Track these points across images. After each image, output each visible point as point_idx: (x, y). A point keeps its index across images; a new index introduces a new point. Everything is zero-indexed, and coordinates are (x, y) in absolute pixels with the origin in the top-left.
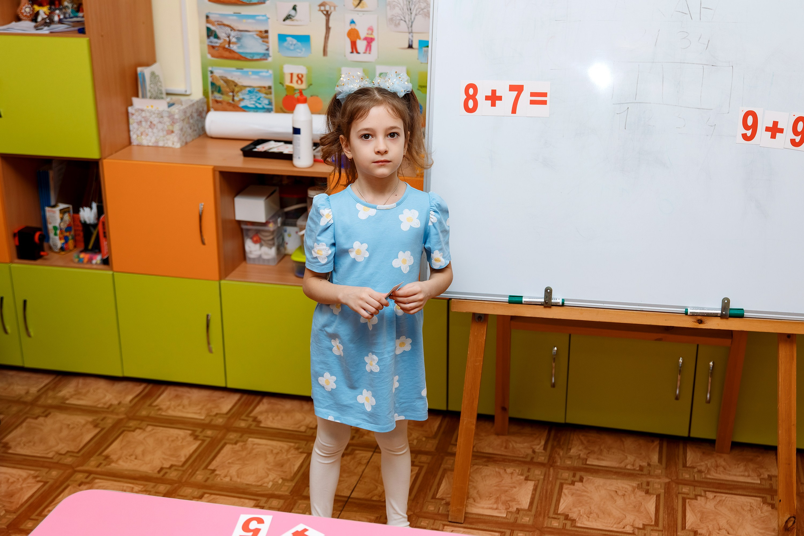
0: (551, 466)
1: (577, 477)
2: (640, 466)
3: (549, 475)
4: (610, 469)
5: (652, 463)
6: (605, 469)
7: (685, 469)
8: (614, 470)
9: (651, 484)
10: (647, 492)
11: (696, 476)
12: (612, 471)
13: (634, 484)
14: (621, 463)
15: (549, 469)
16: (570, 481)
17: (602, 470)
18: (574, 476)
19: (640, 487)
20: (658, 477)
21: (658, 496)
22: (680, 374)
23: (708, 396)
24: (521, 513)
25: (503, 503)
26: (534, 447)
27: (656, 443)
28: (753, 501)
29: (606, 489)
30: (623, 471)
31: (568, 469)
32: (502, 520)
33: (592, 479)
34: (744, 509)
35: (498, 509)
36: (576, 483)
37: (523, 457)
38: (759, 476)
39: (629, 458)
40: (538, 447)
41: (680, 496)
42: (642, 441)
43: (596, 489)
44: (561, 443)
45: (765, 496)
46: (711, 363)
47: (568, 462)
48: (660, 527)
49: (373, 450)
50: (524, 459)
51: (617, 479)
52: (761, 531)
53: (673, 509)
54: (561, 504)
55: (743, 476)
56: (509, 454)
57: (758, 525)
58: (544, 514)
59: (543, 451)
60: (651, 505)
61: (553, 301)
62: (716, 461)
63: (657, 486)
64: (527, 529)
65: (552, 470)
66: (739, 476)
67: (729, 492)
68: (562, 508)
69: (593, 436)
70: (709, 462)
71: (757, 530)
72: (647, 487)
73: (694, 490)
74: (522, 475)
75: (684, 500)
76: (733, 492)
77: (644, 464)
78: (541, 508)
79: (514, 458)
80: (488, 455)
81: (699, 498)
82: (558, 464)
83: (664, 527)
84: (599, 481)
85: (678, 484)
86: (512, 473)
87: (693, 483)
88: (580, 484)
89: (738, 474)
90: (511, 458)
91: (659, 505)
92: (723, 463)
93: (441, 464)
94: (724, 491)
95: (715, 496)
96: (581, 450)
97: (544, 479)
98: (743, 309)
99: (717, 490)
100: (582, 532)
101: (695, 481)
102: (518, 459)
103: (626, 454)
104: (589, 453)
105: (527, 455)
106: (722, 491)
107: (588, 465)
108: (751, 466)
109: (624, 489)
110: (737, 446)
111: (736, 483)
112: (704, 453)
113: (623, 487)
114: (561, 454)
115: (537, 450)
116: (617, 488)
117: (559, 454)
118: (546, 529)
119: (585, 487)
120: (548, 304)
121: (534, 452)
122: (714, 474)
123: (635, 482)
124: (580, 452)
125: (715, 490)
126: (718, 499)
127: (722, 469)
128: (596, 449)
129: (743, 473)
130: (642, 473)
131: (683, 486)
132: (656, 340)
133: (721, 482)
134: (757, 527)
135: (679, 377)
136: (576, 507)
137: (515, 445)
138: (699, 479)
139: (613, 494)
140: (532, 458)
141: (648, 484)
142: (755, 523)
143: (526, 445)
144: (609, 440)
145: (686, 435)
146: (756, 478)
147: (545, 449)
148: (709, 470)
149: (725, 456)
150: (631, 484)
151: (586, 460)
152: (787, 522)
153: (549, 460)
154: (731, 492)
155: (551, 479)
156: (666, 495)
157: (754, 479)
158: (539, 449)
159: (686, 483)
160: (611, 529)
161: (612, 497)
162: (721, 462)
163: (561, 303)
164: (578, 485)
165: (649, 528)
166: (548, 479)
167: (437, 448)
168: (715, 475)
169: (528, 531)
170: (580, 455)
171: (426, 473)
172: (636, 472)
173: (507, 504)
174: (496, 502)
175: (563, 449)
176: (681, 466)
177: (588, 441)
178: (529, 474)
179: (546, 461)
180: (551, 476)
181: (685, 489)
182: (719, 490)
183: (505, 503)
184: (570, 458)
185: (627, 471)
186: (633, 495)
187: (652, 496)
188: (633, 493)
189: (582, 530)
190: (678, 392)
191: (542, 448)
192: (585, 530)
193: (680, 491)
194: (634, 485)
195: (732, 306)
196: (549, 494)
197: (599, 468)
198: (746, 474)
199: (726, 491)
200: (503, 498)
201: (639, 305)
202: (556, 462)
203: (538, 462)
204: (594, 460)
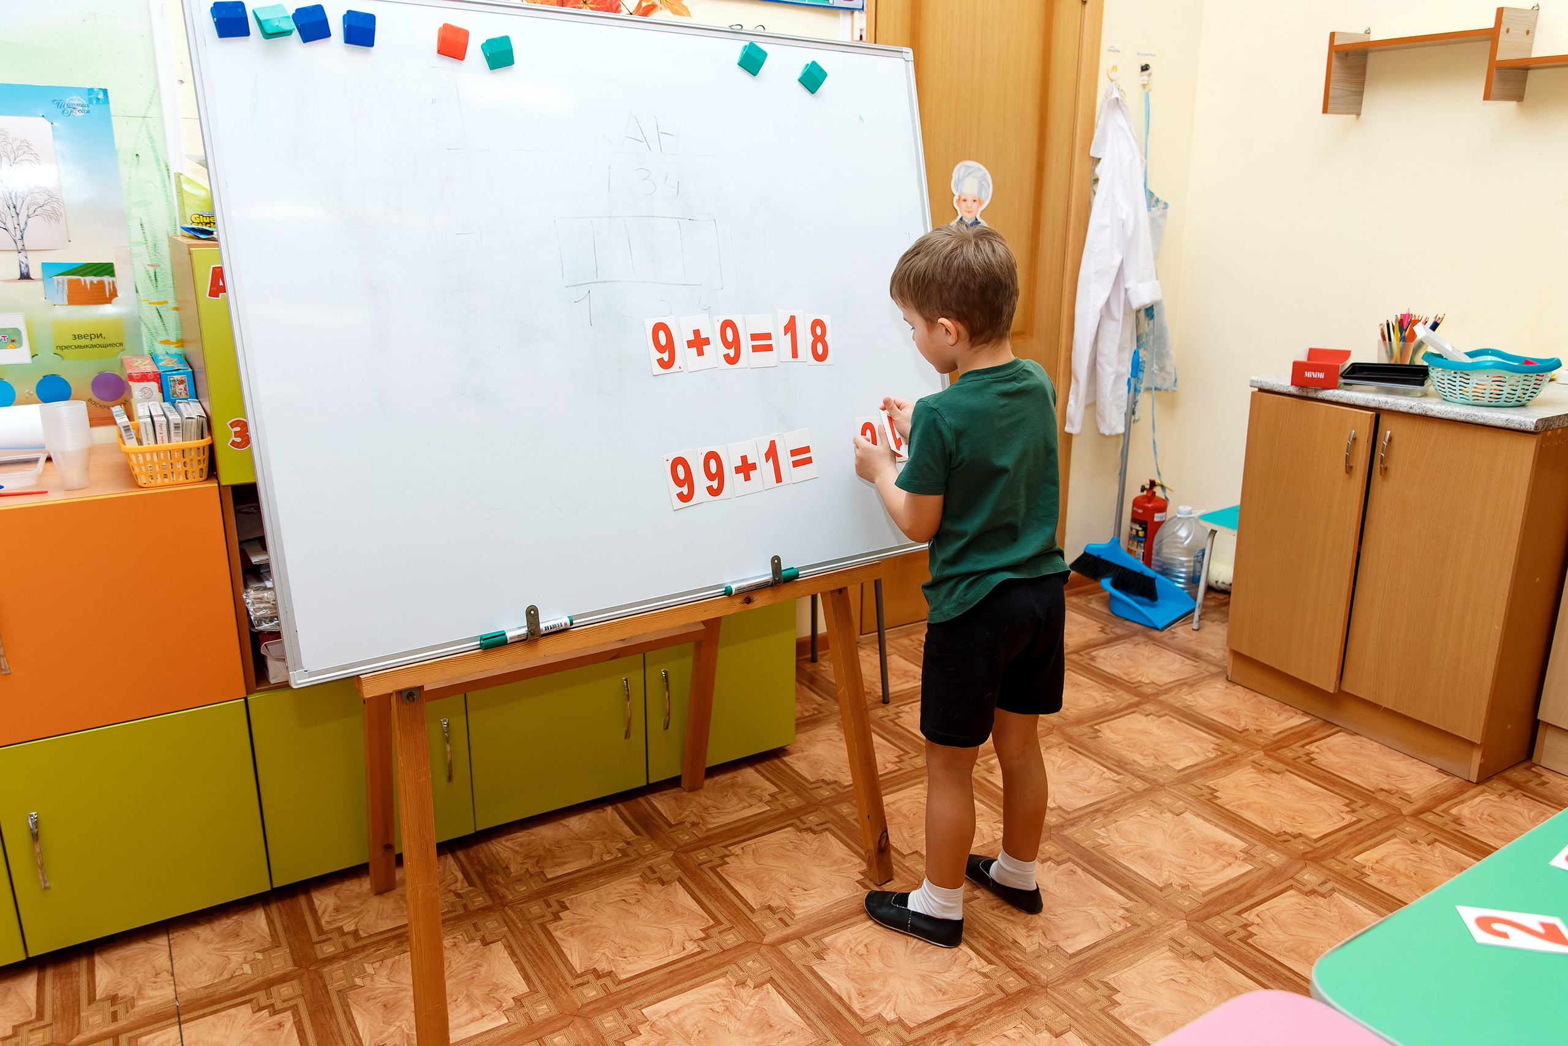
0: (504, 906)
1: (556, 907)
2: (618, 850)
3: (512, 920)
4: (586, 872)
5: (629, 840)
6: (579, 874)
7: (673, 829)
8: (593, 871)
9: (656, 869)
10: (663, 882)
11: (695, 832)
12: (591, 874)
13: (635, 879)
14: (591, 857)
15: (503, 910)
16: (550, 916)
17: (577, 878)
18: (549, 905)
19: (645, 879)
20: (655, 855)
21: (682, 881)
24: (525, 1002)
25: (484, 1002)
26: (453, 887)
27: (610, 811)
28: (787, 835)
29: (609, 904)
30: (605, 867)
31: (531, 897)
32: (507, 1030)
33: (576, 898)
34: (788, 850)
35: (486, 1015)
36: (560, 915)
37: (449, 912)
38: (761, 800)
39: (597, 845)
40: (459, 885)
41: (705, 868)
42: (590, 815)
43: (596, 910)
44: (490, 866)
45: (791, 822)
46: (664, 673)
47: (523, 888)
48: (727, 924)
49: (176, 1019)
50: (450, 915)
51: (608, 882)
52: (834, 868)
53: (715, 890)
54: (569, 958)
55: (744, 808)
58: (561, 985)
59: (472, 888)
60: (683, 898)
62: (701, 804)
63: (666, 869)
64: (559, 1025)
65: (509, 912)
66: (741, 810)
68: (577, 962)
70: (691, 808)
72: (655, 876)
73: (713, 852)
74: (472, 940)
75: (713, 869)
76: (756, 834)
77: (621, 845)
78: (548, 979)
80: (394, 933)
81: (728, 859)
82: (511, 897)
83: (730, 921)
84: (588, 896)
85: (686, 852)
86: (455, 945)
87: (703, 844)
88: (567, 913)
89: (737, 808)
91: (693, 892)
92: (709, 802)
93: (325, 986)
94: (745, 837)
95: (743, 848)
96: (523, 863)
97: (511, 932)
99: (736, 839)
100: (638, 985)
101: (700, 840)
103: (587, 842)
104: (539, 863)
105: (453, 905)
106: (742, 838)
107: (552, 879)
108: (740, 792)
109: (630, 891)
111: (745, 822)
112: (676, 800)
113: (626, 890)
114: (500, 880)
115: (461, 892)
116: (621, 895)
117: (498, 883)
118: (586, 1009)
119: (578, 915)
121: (459, 895)
122: (714, 821)
123: (633, 876)
124: (525, 866)
125: (734, 841)
126: (749, 850)
127: (715, 810)
128: (541, 853)
129: (741, 806)
130: (630, 858)
131: (694, 853)
133: (731, 827)
136: (594, 951)
138: (704, 835)
139: (623, 905)
140: (465, 906)
141: (652, 870)
142: (817, 861)
144: (546, 832)
145: (644, 782)
146: (760, 804)
147: (471, 883)
148: (702, 818)
150: (632, 880)
151: (543, 872)
152: (880, 841)
153: (491, 896)
154: (752, 835)
155: (520, 925)
156: (689, 875)
157: (759, 808)
158: (462, 888)
159: (695, 847)
160: (671, 959)
161: (627, 911)
164: (566, 916)
165: (714, 932)
166: (518, 928)
167: (295, 963)
168: (717, 820)
169: (563, 1027)
170: (527, 870)
171: (311, 1015)
172: (623, 861)
173: (492, 1000)
174: (473, 1006)
175: (497, 874)
176: (665, 827)
178: (482, 933)
179: (489, 902)
180: (517, 921)
181: (702, 856)
182: (739, 839)
183: (488, 998)
184: (518, 880)
185: (608, 865)
186: (648, 895)
187: (675, 885)
188: (645, 892)
189: (635, 982)
191: (466, 884)
192: (639, 980)
193: (698, 862)
194: (638, 879)
195: (784, 566)
196: (539, 949)
198: (746, 804)
199: (748, 836)
200: (478, 992)
202: (504, 897)
203: (479, 909)
204: (554, 870)
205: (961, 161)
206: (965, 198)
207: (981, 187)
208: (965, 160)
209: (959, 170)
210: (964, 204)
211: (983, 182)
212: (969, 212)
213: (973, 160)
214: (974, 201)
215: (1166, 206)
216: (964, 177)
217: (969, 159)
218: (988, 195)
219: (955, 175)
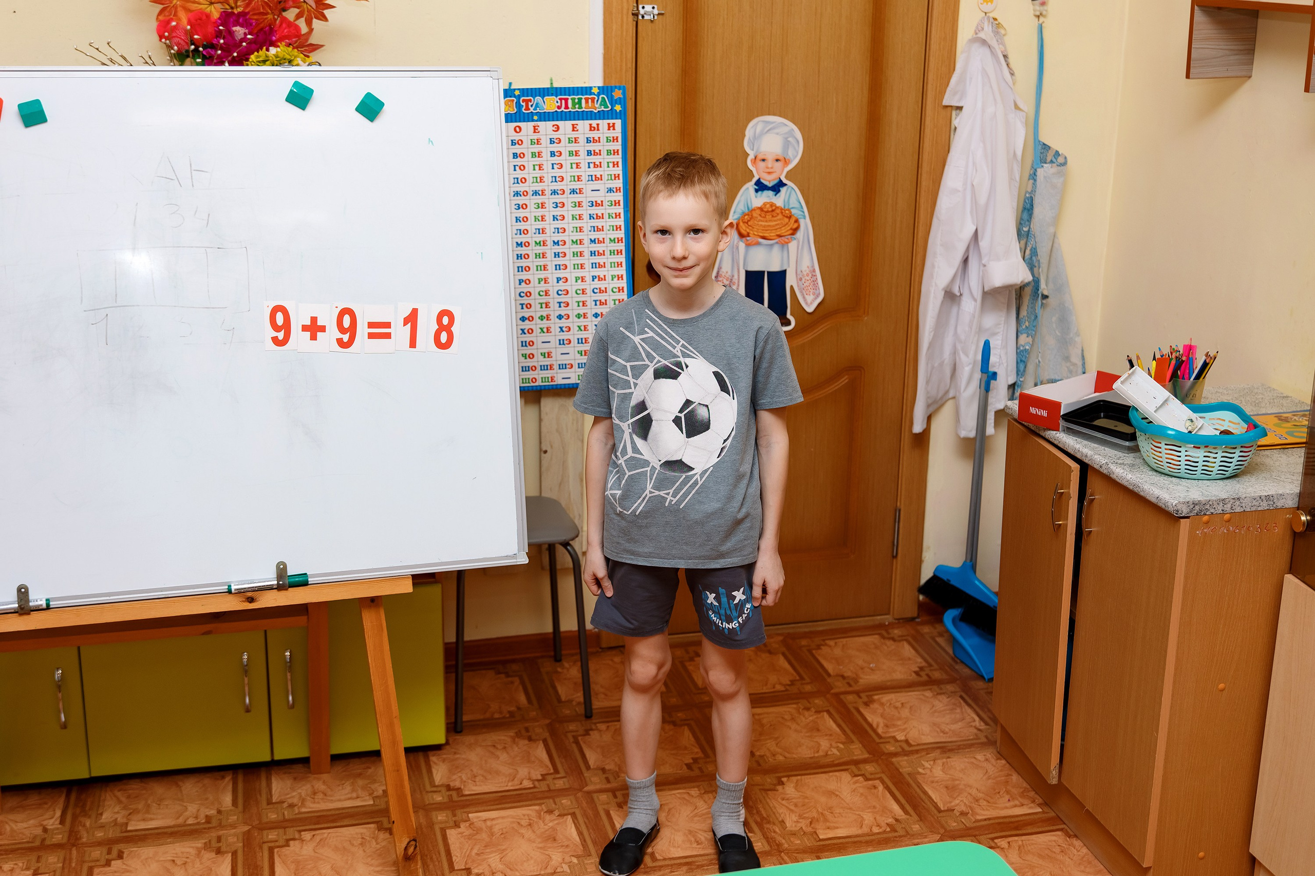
0: (73, 845)
1: (114, 853)
2: (207, 816)
3: (71, 859)
4: (163, 830)
5: (223, 809)
6: (156, 831)
7: (271, 806)
8: (169, 830)
9: (223, 840)
10: (219, 852)
11: (286, 813)
12: (165, 833)
13: (199, 844)
14: (178, 818)
15: (71, 850)
16: (103, 862)
17: (151, 834)
18: (109, 853)
19: (207, 846)
20: (233, 826)
21: (234, 854)
22: (246, 676)
23: (290, 698)
26: (45, 823)
27: (228, 778)
28: (365, 831)
29: (158, 861)
30: (183, 828)
31: (99, 844)
33: (137, 851)
34: (353, 845)
36: (113, 862)
37: (28, 842)
38: (371, 794)
39: (190, 808)
40: (51, 821)
41: (265, 847)
42: (207, 780)
43: (144, 864)
44: (87, 808)
45: (381, 819)
46: (288, 654)
47: (100, 834)
50: (30, 845)
51: (173, 843)
53: (256, 866)
55: (351, 798)
56: (6, 842)
57: (373, 862)
59: (60, 826)
60: (224, 869)
61: (31, 604)
62: (313, 786)
63: (232, 840)
65: (74, 852)
66: (345, 800)
67: (332, 825)
69: (135, 787)
70: (304, 789)
71: (372, 868)
72: (218, 845)
73: (285, 834)
74: (27, 869)
75: (271, 850)
76: (338, 824)
77: (213, 812)
79: (13, 847)
81: (291, 843)
82: (84, 840)
84: (147, 850)
85: (262, 829)
86: (12, 870)
87: (282, 824)
88: (119, 862)
89: (343, 797)
90: (10, 847)
91: (236, 865)
92: (323, 787)
94: (326, 825)
95: (314, 835)
96: (118, 813)
97: (63, 868)
98: (306, 574)
99: (317, 826)
101: (286, 821)
102: (20, 846)
103: (185, 804)
104: (130, 814)
105: (35, 837)
106: (322, 826)
107: (130, 831)
108: (360, 782)
109: (185, 854)
110: (336, 758)
111: (341, 812)
112: (295, 779)
113: (182, 853)
114: (88, 824)
115: (49, 827)
116: (175, 855)
117: (84, 826)
119: (127, 865)
120: (24, 609)
121: (45, 830)
122: (312, 805)
123: (200, 841)
124: (116, 816)
125: (314, 827)
126: (318, 838)
127: (321, 796)
128: (140, 806)
129: (349, 796)
130: (210, 825)
131: (269, 831)
132: (203, 634)
133: (322, 814)
134: (372, 865)
135: (246, 680)
137: (14, 826)
138: (291, 817)
139: (169, 865)
140: (44, 840)
141: (219, 839)
142: (370, 859)
143: (32, 822)
144: (158, 789)
145: (267, 758)
146: (368, 798)
147: (62, 822)
148: (303, 801)
149: (325, 776)
150: (194, 845)
151: (127, 824)
152: (406, 849)
153: (69, 837)
154: (335, 824)
155: (73, 865)
156: (246, 849)
157: (365, 800)
158: (52, 825)
159: (273, 826)
161: (168, 871)
162: (320, 786)
163: (44, 606)
164: (116, 864)
166: (70, 866)
168: (315, 806)
170: (116, 819)
172: (202, 826)
175: (90, 817)
176: (264, 803)
177: (129, 797)
178: (40, 864)
179: (65, 840)
180: (74, 861)
181: (272, 835)
182: (319, 826)
184: (102, 827)
185: (189, 828)
186: (198, 860)
187: (226, 855)
188: (198, 857)
190: (247, 701)
191: (58, 821)
193: (266, 840)
195: (290, 572)
197: (147, 832)
198: (354, 795)
199: (329, 825)
201: (162, 590)
202: (80, 838)
203: (52, 845)
204: (138, 823)
205: (757, 116)
206: (763, 157)
207: (786, 145)
208: (762, 115)
209: (755, 127)
210: (762, 164)
211: (790, 139)
212: (769, 173)
213: (774, 115)
214: (777, 160)
215: (1064, 164)
216: (762, 134)
217: (769, 114)
218: (797, 153)
219: (749, 132)
